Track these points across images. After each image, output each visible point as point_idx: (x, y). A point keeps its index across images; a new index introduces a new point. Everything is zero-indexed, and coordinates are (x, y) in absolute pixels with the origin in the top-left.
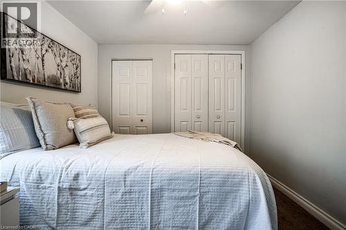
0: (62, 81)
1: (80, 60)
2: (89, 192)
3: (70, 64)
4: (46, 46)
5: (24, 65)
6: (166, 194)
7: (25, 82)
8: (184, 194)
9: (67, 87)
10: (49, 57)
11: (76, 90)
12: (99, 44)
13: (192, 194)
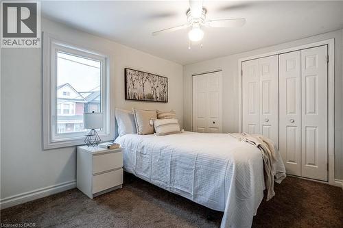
0: (154, 96)
1: (167, 82)
2: (147, 156)
3: (159, 85)
4: (145, 78)
5: (134, 91)
6: (178, 164)
7: (135, 100)
8: (186, 166)
9: (158, 99)
10: (147, 84)
11: (164, 101)
12: (183, 66)
13: (191, 167)
